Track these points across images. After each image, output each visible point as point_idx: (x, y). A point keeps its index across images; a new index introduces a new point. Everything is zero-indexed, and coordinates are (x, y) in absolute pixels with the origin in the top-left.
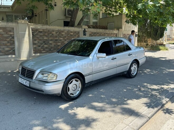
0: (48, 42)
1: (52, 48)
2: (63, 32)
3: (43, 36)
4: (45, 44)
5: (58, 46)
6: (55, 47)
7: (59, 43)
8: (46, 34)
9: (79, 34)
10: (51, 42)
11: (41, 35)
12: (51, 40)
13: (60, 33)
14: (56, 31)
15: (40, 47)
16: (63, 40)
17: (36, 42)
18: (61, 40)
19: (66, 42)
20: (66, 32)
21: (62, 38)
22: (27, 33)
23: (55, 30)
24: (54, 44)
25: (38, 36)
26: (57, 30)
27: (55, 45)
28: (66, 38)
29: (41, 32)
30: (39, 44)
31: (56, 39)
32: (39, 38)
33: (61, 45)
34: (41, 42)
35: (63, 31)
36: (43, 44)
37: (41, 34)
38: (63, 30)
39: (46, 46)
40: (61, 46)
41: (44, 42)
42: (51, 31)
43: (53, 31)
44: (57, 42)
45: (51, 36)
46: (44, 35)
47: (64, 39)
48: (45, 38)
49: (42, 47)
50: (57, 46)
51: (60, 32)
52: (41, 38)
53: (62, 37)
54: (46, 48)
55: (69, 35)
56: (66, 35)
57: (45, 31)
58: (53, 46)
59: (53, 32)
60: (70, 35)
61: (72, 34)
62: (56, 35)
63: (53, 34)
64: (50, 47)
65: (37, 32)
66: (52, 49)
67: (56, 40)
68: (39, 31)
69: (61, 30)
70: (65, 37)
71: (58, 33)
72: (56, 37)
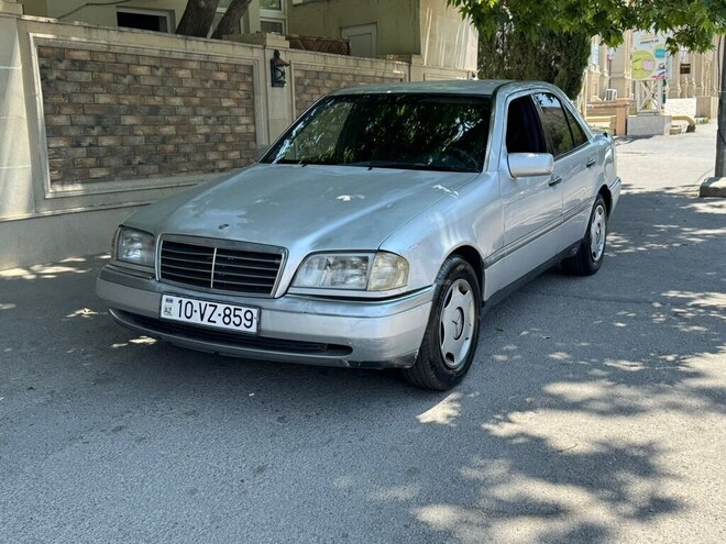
0: (118, 123)
1: (135, 150)
2: (181, 68)
3: (95, 89)
4: (106, 131)
5: (165, 139)
6: (151, 148)
7: (168, 124)
8: (107, 76)
9: (250, 79)
10: (129, 120)
11: (80, 83)
12: (131, 110)
13: (167, 69)
14: (152, 63)
15: (80, 150)
16: (184, 110)
17: (61, 120)
18: (173, 111)
19: (196, 119)
20: (194, 65)
21: (177, 101)
22: (18, 68)
23: (147, 52)
24: (147, 130)
25: (69, 88)
26: (156, 53)
27: (147, 137)
28: (196, 101)
29: (80, 65)
30: (73, 132)
31: (151, 101)
32: (75, 100)
33: (177, 136)
34: (83, 120)
35: (181, 63)
36: (95, 132)
37: (85, 76)
38: (181, 56)
39: (106, 141)
40: (177, 141)
41: (99, 120)
42: (127, 59)
43: (138, 58)
44: (159, 117)
45: (129, 90)
46: (95, 82)
47: (187, 105)
48: (103, 99)
49: (91, 145)
50: (159, 139)
51: (166, 65)
52: (83, 99)
53: (176, 95)
54: (111, 151)
55: (208, 85)
56: (194, 84)
57: (102, 58)
58: (139, 141)
59: (138, 65)
60: (215, 81)
61: (222, 76)
62: (154, 82)
63: (136, 77)
64: (126, 149)
65: (62, 66)
66: (138, 159)
67: (155, 110)
68: (73, 61)
69: (175, 56)
70: (192, 93)
71: (159, 73)
72: (152, 91)
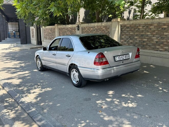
0: (134, 38)
1: (136, 43)
2: (151, 26)
3: (130, 32)
4: (131, 39)
5: (144, 42)
6: (140, 43)
7: (146, 38)
8: (133, 29)
10: (136, 37)
11: (127, 31)
12: (137, 35)
13: (147, 27)
14: (143, 25)
15: (126, 42)
16: (151, 35)
17: (123, 37)
18: (147, 36)
19: (154, 38)
20: (156, 25)
21: (149, 33)
22: (117, 29)
23: (141, 23)
24: (140, 39)
25: (125, 32)
26: (144, 23)
27: (140, 41)
28: (154, 33)
29: (128, 28)
30: (125, 39)
31: (142, 34)
32: (126, 34)
33: (147, 41)
34: (127, 37)
35: (151, 25)
36: (129, 39)
37: (128, 29)
38: (150, 23)
39: (131, 41)
40: (147, 42)
41: (130, 37)
42: (137, 25)
44: (143, 37)
45: (137, 31)
46: (130, 30)
47: (151, 34)
48: (131, 33)
49: (128, 41)
50: (142, 41)
51: (147, 26)
52: (127, 33)
53: (149, 32)
54: (131, 43)
56: (155, 29)
57: (132, 26)
58: (137, 41)
59: (140, 26)
62: (143, 29)
63: (139, 29)
64: (134, 43)
65: (125, 28)
66: (137, 45)
67: (142, 35)
68: (127, 27)
69: (149, 23)
70: (154, 31)
71: (145, 27)
72: (142, 31)
